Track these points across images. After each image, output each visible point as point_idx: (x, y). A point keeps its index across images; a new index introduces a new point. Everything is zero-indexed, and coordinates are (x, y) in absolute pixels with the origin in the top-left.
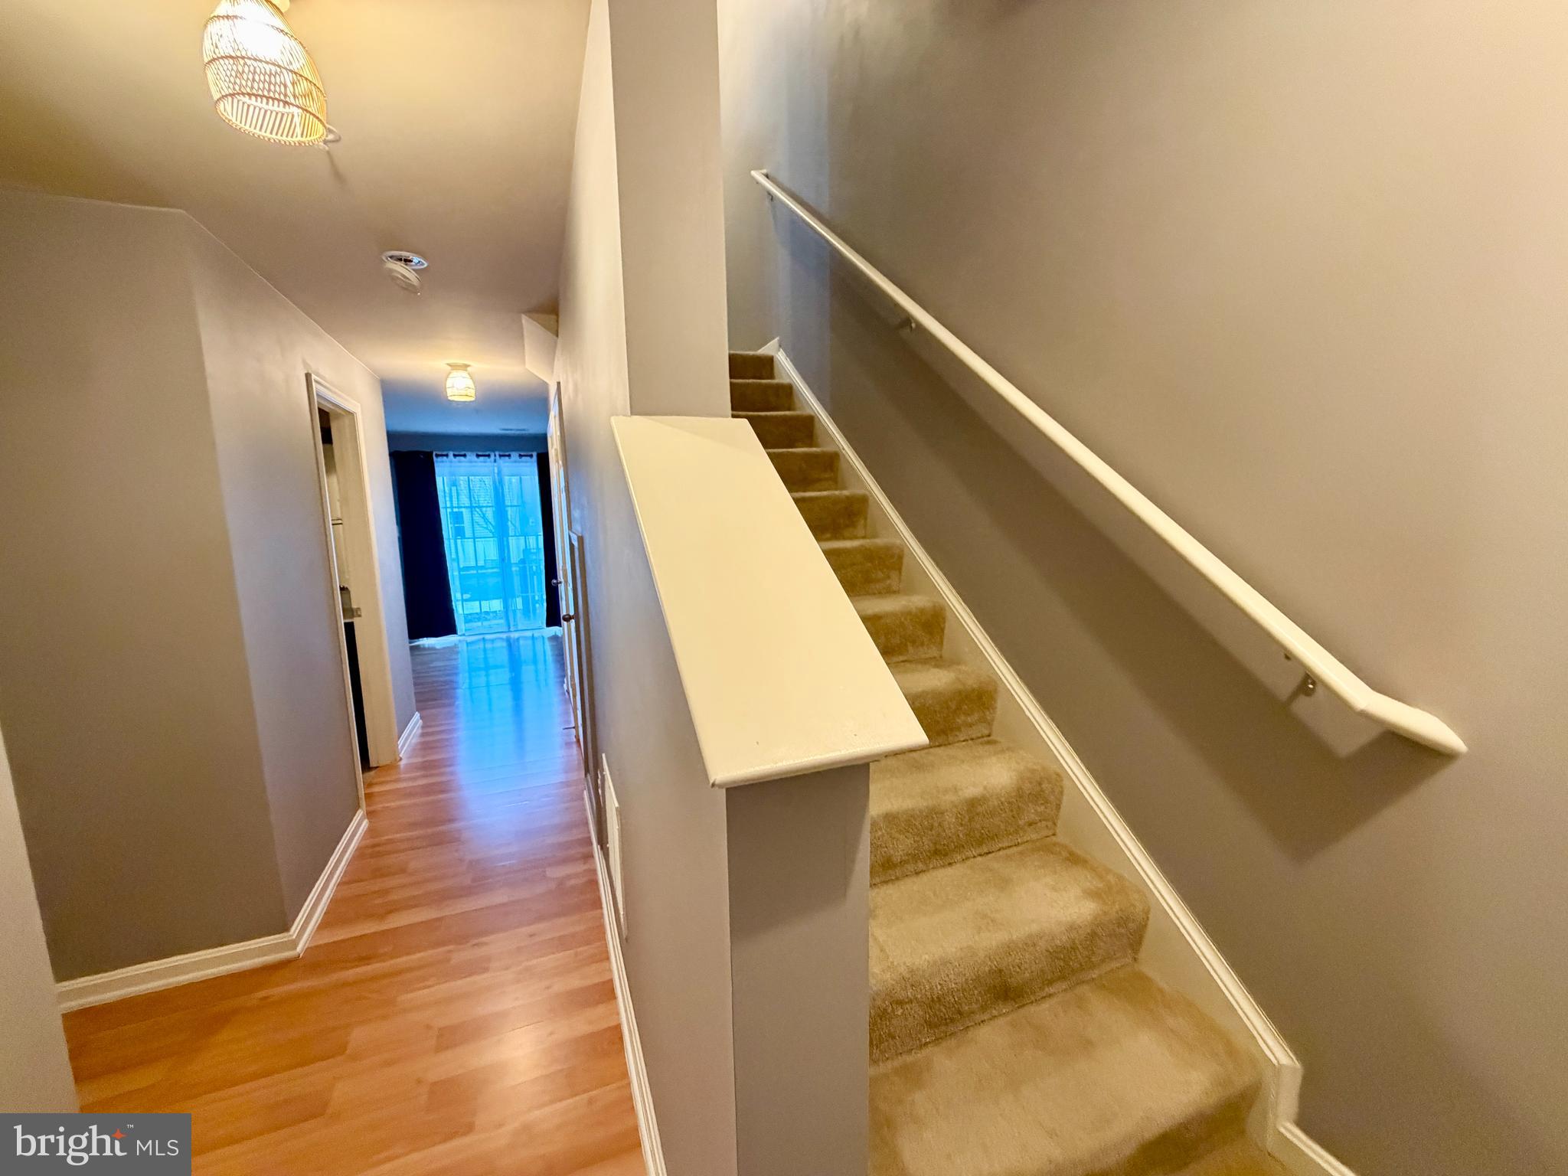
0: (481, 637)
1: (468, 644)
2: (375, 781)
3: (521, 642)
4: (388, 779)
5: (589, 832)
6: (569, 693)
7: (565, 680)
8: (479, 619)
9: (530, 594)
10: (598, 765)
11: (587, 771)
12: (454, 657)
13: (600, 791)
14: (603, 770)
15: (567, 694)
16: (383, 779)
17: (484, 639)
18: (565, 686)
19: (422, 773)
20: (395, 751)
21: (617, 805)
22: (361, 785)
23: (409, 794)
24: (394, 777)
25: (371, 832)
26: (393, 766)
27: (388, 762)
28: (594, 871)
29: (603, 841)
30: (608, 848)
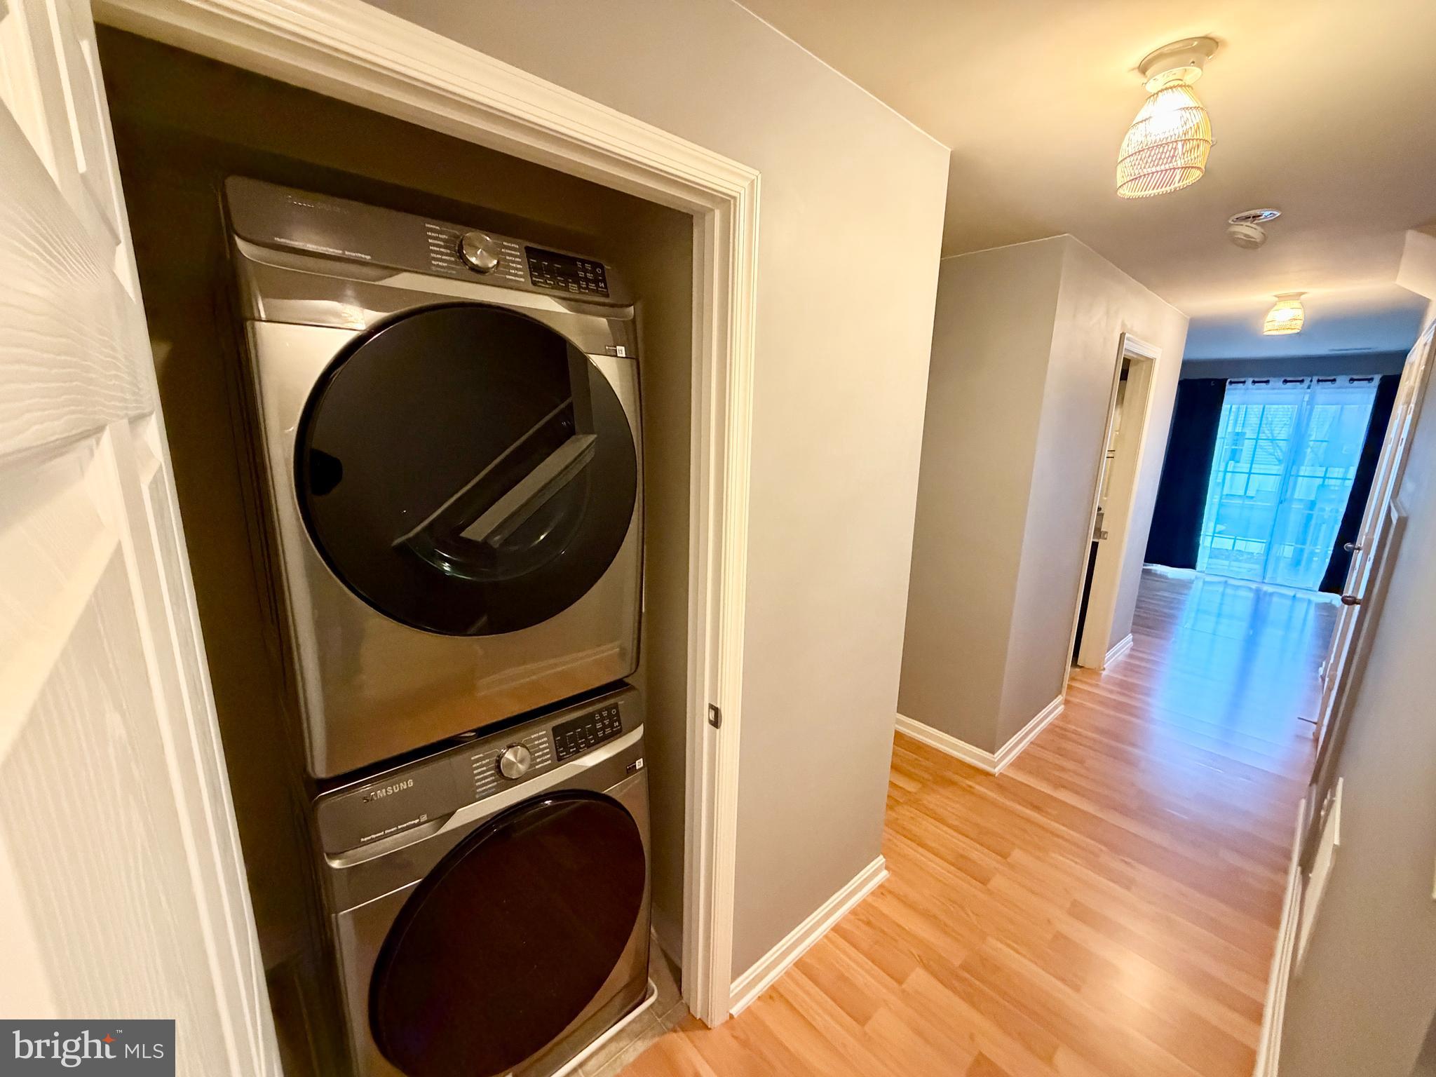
0: (1223, 579)
1: (1205, 582)
2: (1079, 678)
3: (1275, 599)
4: (1089, 681)
5: (1292, 845)
6: (1323, 680)
7: (1324, 663)
8: (1227, 558)
9: (1308, 548)
10: (1330, 784)
11: (1315, 779)
12: (1185, 592)
13: (1323, 813)
14: (1333, 795)
15: (1320, 680)
16: (1085, 680)
17: (1226, 582)
18: (1321, 670)
19: (1119, 690)
20: (1101, 660)
21: (1337, 842)
22: (1067, 677)
23: (1104, 702)
24: (1094, 682)
25: (1063, 717)
26: (1095, 672)
27: (1093, 668)
28: (1284, 889)
29: (1307, 864)
30: (1309, 878)
